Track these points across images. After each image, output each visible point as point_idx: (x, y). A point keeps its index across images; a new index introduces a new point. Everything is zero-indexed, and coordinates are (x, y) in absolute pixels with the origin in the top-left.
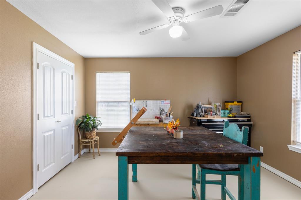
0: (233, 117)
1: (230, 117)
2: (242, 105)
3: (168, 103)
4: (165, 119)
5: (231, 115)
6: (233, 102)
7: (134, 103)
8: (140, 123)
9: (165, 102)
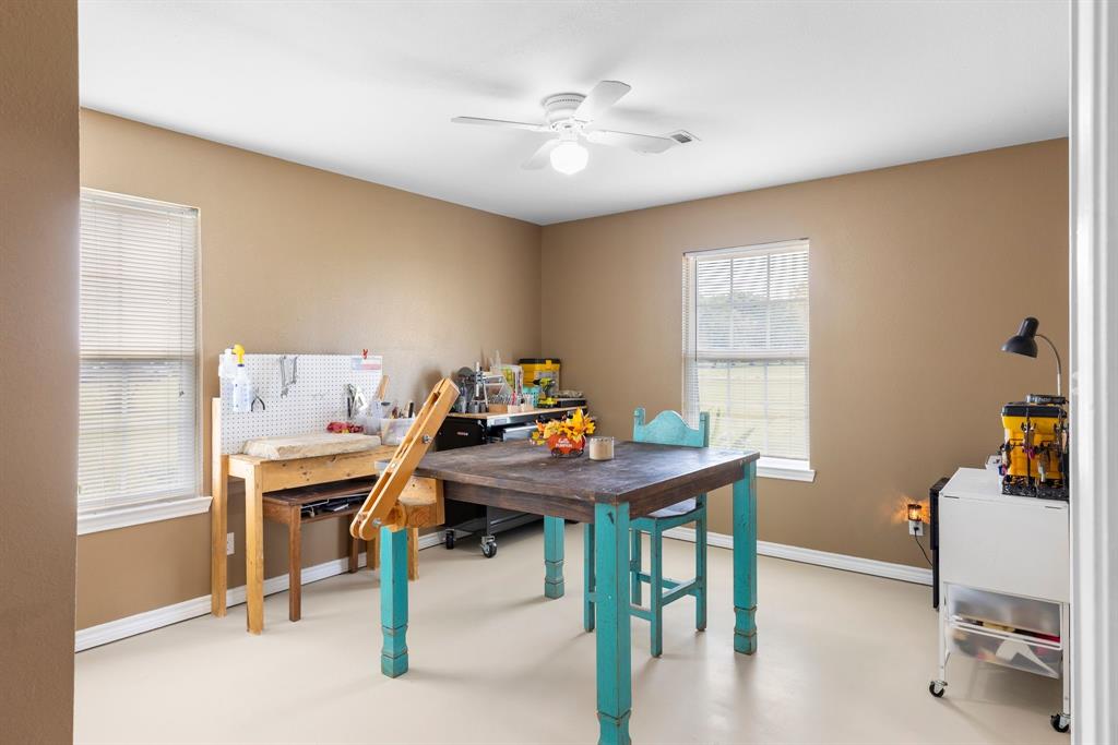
0: (555, 406)
1: (549, 407)
2: (560, 370)
3: (373, 368)
4: (393, 427)
5: (550, 399)
6: (543, 361)
7: (241, 365)
8: (310, 455)
9: (364, 362)
